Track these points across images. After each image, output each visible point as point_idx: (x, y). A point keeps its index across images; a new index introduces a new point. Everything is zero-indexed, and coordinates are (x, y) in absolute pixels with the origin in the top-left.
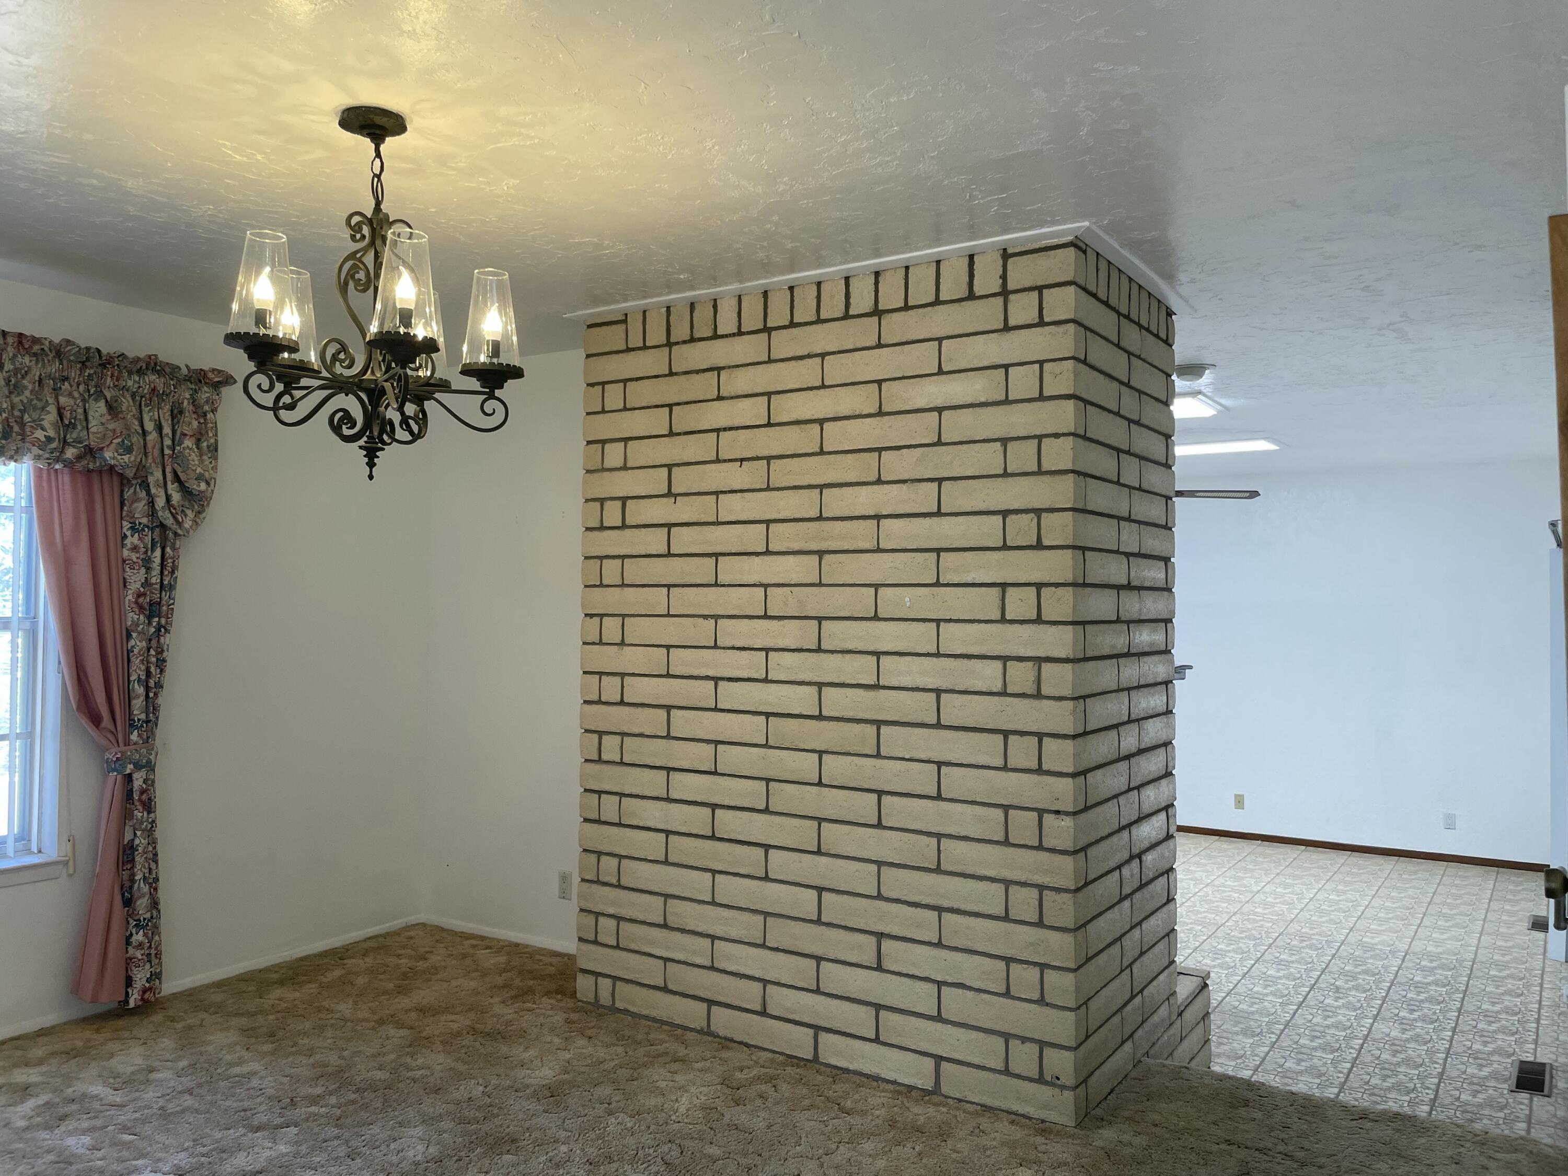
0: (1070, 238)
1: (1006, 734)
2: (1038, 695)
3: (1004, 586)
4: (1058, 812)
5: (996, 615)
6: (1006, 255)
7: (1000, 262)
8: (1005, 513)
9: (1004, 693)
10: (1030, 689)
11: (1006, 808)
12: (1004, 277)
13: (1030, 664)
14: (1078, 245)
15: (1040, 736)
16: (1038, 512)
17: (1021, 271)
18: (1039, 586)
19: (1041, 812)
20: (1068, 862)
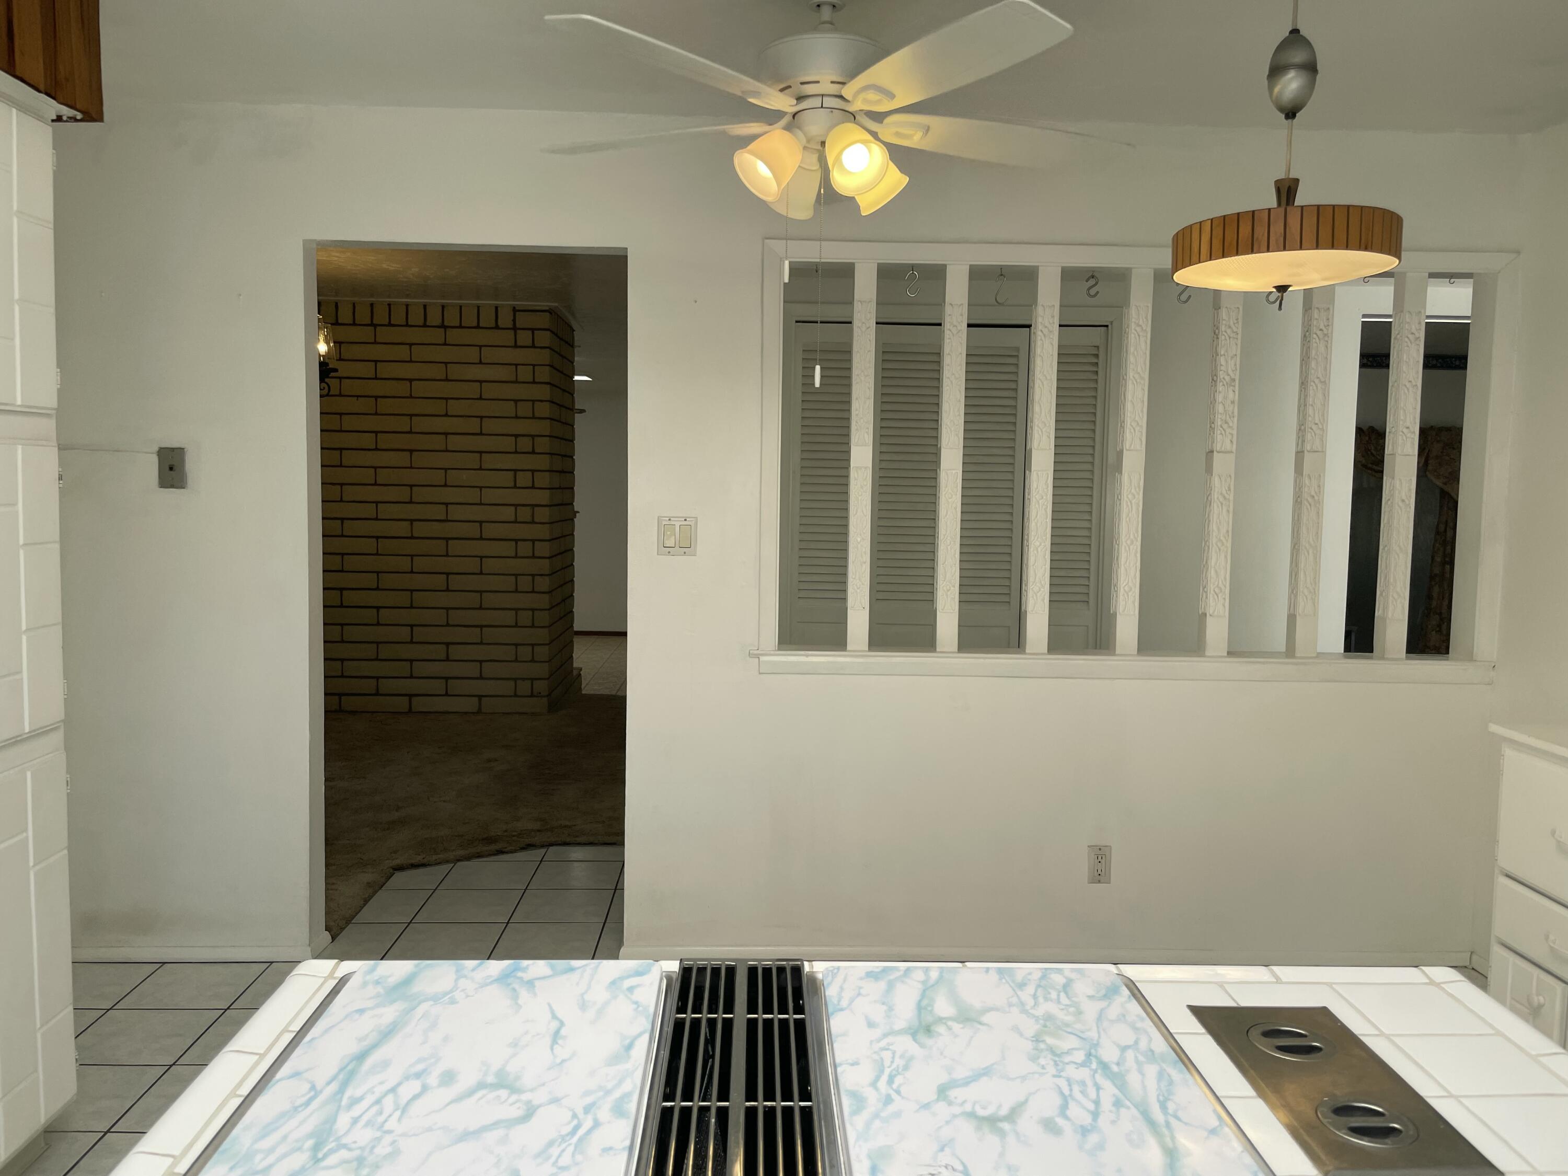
0: (547, 308)
1: (516, 541)
2: (533, 522)
3: (515, 471)
4: (542, 575)
5: (512, 484)
6: (515, 310)
7: (512, 313)
8: (516, 436)
9: (516, 522)
10: (529, 519)
11: (516, 575)
12: (514, 320)
13: (528, 508)
14: (550, 311)
15: (533, 541)
16: (533, 436)
17: (523, 320)
18: (533, 471)
19: (533, 576)
20: (546, 597)
